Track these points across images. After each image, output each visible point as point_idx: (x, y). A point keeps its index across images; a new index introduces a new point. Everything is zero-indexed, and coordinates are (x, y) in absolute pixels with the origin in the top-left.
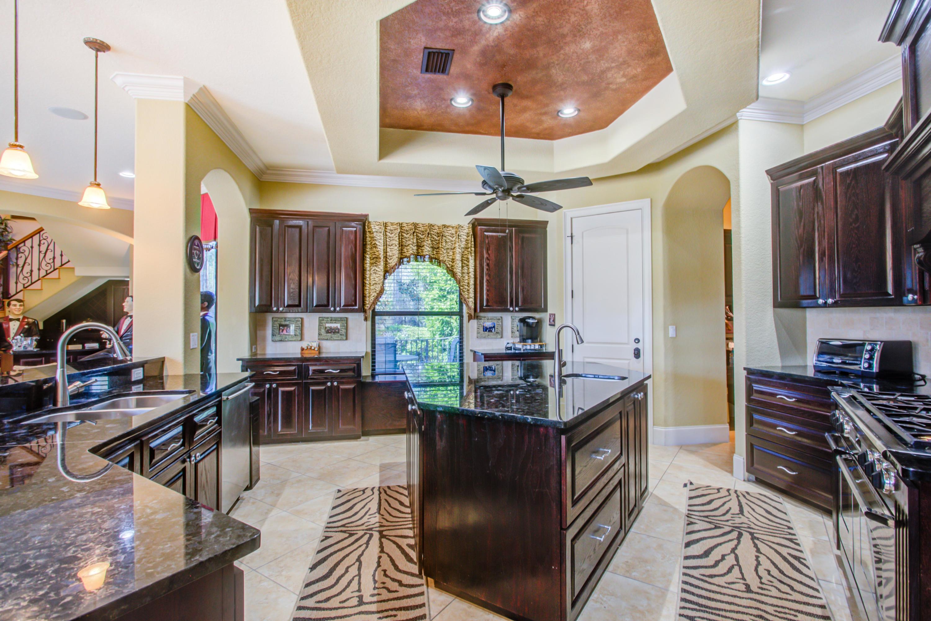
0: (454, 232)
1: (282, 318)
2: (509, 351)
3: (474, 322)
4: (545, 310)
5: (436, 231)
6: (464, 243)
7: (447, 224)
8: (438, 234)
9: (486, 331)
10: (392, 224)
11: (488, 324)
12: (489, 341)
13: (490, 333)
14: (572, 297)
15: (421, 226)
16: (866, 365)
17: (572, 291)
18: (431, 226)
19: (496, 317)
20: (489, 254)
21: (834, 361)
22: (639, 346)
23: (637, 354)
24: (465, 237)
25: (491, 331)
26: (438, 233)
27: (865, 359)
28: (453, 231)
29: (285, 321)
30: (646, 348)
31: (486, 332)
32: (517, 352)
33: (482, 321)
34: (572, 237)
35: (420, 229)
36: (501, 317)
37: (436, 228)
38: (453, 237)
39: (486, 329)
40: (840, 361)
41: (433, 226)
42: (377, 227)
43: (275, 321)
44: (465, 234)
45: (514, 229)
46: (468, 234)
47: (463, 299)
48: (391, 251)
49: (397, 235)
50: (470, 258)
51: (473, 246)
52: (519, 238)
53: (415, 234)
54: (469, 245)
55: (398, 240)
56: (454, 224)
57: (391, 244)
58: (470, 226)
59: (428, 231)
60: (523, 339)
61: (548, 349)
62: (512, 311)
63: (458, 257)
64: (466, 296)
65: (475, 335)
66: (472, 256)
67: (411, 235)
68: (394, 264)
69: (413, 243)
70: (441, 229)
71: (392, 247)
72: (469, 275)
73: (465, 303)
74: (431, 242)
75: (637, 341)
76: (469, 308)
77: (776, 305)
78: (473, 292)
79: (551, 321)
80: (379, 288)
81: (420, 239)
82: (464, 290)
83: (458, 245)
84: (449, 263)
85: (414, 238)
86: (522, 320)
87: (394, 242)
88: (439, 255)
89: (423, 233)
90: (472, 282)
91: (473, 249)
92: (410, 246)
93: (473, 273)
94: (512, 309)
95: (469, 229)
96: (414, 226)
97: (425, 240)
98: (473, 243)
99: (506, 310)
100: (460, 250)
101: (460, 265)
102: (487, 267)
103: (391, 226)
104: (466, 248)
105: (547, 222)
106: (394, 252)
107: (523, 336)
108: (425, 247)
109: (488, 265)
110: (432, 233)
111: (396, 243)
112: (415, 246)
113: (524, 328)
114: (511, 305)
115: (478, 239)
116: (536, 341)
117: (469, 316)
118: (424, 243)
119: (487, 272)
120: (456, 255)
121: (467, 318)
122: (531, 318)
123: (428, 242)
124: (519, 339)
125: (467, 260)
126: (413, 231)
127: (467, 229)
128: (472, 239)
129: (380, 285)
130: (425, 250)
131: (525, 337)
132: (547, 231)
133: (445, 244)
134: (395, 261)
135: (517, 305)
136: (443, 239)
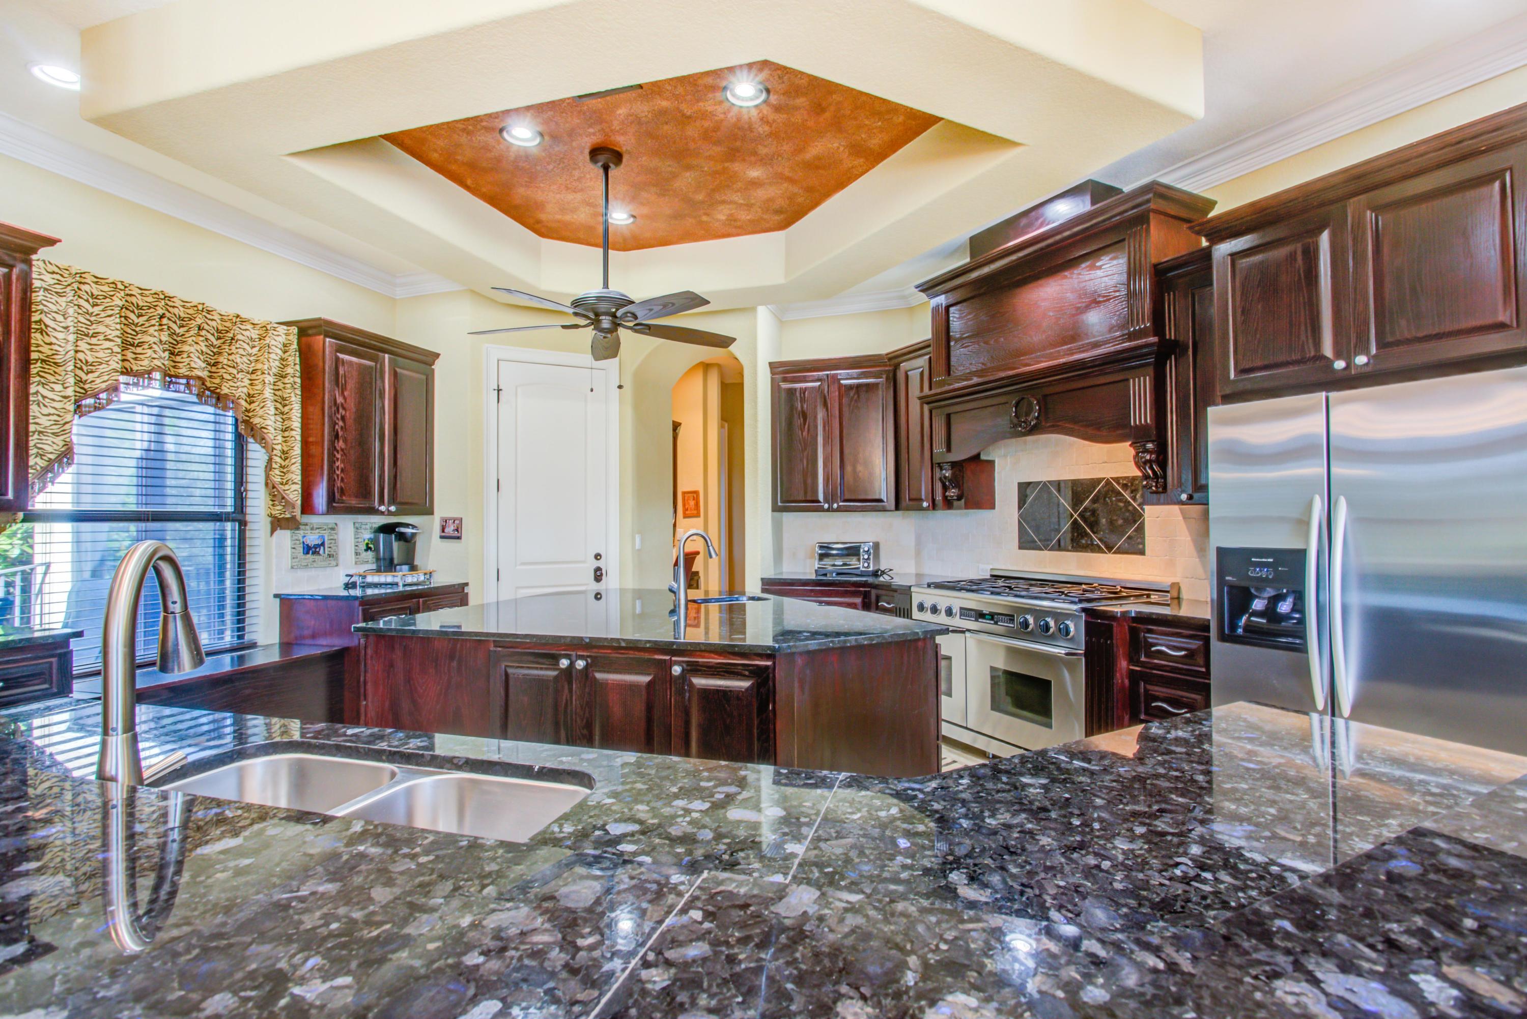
2: (352, 592)
3: (284, 536)
4: (430, 512)
5: (214, 324)
6: (277, 363)
7: (244, 315)
8: (220, 334)
9: (308, 553)
10: (98, 280)
11: (313, 539)
12: (312, 573)
13: (316, 557)
14: (498, 490)
15: (178, 303)
16: (865, 564)
17: (498, 480)
18: (203, 310)
19: (327, 524)
20: (345, 398)
21: (835, 563)
22: (601, 563)
23: (598, 575)
24: (280, 352)
25: (318, 553)
26: (218, 331)
27: (863, 558)
28: (254, 334)
30: (610, 565)
31: (309, 556)
32: (370, 592)
33: (301, 532)
34: (499, 390)
35: (176, 311)
36: (335, 524)
37: (217, 317)
38: (253, 346)
39: (308, 549)
40: (842, 563)
41: (209, 312)
42: (48, 278)
44: (280, 346)
45: (387, 356)
46: (285, 345)
47: (270, 486)
48: (91, 350)
49: (110, 312)
50: (293, 399)
51: (298, 374)
52: (395, 375)
53: (165, 321)
54: (289, 370)
55: (118, 327)
56: (259, 317)
57: (91, 332)
58: (294, 330)
59: (199, 321)
60: (389, 565)
61: (441, 580)
62: (382, 513)
63: (268, 393)
64: (277, 479)
65: (287, 561)
66: (296, 395)
67: (153, 322)
68: (104, 386)
69: (161, 341)
70: (228, 324)
71: (94, 341)
72: (286, 434)
73: (275, 493)
74: (204, 349)
75: (598, 557)
76: (288, 504)
77: (776, 509)
78: (299, 472)
79: (450, 530)
80: (55, 447)
81: (173, 334)
82: (274, 466)
83: (266, 367)
84: (243, 403)
85: (161, 330)
86: (387, 529)
87: (101, 329)
88: (217, 381)
89: (183, 321)
90: (297, 450)
91: (298, 380)
92: (146, 346)
93: (299, 430)
94: (383, 508)
95: (291, 337)
96: (159, 300)
97: (190, 340)
98: (298, 367)
99: (372, 511)
100: (270, 379)
101: (273, 411)
102: (341, 423)
103: (94, 285)
104: (281, 376)
105: (437, 355)
106: (101, 354)
107: (392, 560)
108: (185, 355)
109: (343, 418)
110: (206, 327)
111: (109, 332)
112: (164, 351)
113: (395, 545)
114: (381, 502)
115: (324, 362)
116: (413, 568)
117: (272, 523)
118: (186, 348)
119: (340, 433)
120: (259, 387)
121: (269, 527)
122: (407, 525)
123: (198, 347)
124: (374, 567)
125: (283, 401)
126: (161, 312)
127: (287, 335)
128: (294, 359)
129: (62, 438)
130: (193, 365)
131: (396, 562)
132: (433, 370)
133: (239, 360)
134: (106, 378)
135: (393, 501)
136: (233, 348)
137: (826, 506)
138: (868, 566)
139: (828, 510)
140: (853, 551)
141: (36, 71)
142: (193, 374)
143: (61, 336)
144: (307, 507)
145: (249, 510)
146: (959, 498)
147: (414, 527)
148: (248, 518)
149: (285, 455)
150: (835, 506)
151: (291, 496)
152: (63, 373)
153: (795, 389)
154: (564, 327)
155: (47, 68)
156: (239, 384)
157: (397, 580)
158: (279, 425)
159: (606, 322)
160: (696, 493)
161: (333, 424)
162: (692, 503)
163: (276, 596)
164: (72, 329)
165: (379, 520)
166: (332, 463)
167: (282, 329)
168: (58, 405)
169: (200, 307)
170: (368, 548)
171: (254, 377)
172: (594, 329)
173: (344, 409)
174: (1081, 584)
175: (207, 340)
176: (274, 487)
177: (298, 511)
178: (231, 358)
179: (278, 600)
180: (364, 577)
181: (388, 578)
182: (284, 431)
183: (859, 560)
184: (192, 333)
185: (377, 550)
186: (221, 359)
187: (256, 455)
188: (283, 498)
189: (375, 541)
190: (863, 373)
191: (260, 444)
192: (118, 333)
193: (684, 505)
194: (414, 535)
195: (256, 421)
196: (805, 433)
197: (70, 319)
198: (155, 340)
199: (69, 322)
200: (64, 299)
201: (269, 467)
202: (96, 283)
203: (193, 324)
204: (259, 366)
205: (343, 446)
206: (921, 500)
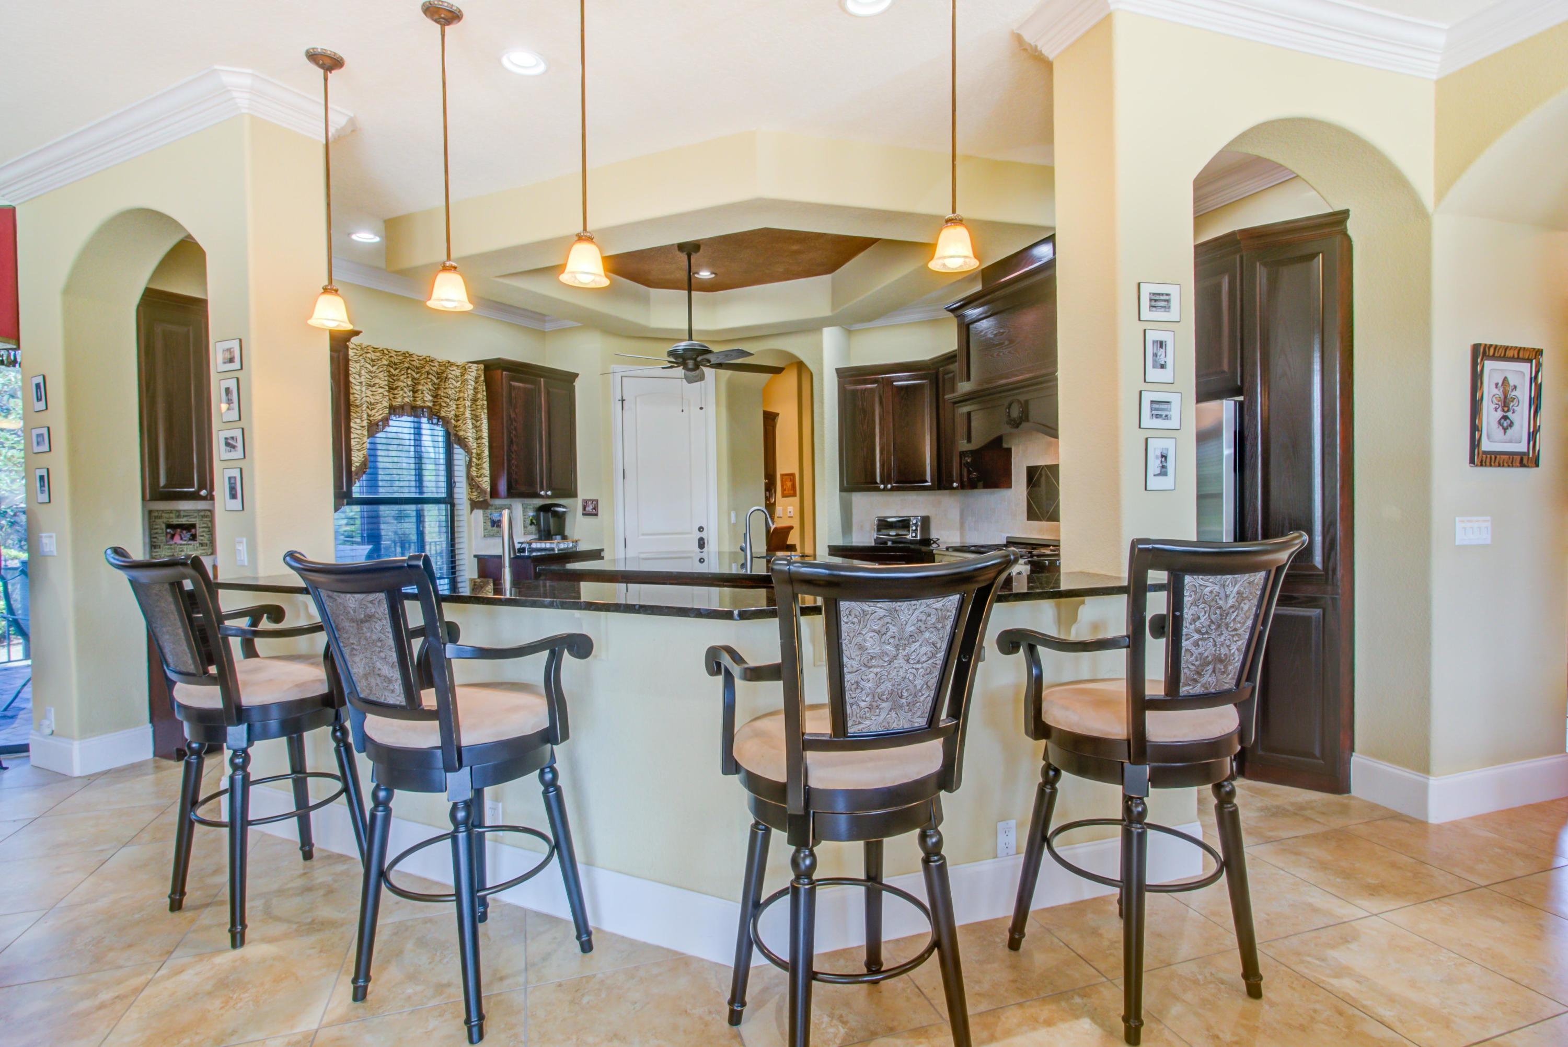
0: (458, 374)
1: (171, 512)
2: (523, 555)
3: (479, 513)
4: (573, 494)
5: (435, 369)
6: (472, 392)
7: (452, 361)
8: (439, 375)
9: (493, 526)
10: (375, 350)
11: (497, 516)
12: (497, 540)
14: (624, 478)
15: (415, 358)
16: (914, 535)
17: (624, 470)
18: (429, 361)
19: (505, 505)
20: (516, 414)
21: (891, 534)
22: (703, 535)
23: (702, 544)
24: (473, 383)
26: (438, 373)
27: (912, 530)
28: (458, 372)
29: (179, 517)
30: (711, 536)
31: (495, 528)
32: (534, 554)
33: (489, 511)
34: (623, 400)
36: (511, 505)
37: (436, 364)
38: (458, 381)
39: (494, 523)
40: (894, 534)
41: (432, 361)
43: (156, 517)
44: (473, 379)
45: (542, 379)
46: (476, 378)
47: (470, 479)
48: (372, 395)
49: (381, 369)
50: (483, 416)
51: (485, 398)
52: (548, 393)
53: (409, 371)
54: (479, 396)
55: (386, 378)
56: (461, 361)
57: (372, 383)
58: (482, 366)
59: (427, 368)
60: (546, 535)
61: (583, 547)
62: (542, 497)
63: (468, 414)
64: (474, 474)
65: (481, 532)
66: (484, 413)
67: (403, 372)
68: (380, 417)
69: (408, 385)
70: (443, 368)
71: (374, 389)
72: (479, 441)
73: (473, 484)
74: (431, 387)
75: (701, 529)
76: (482, 492)
77: (843, 489)
78: (488, 468)
79: (589, 509)
80: (359, 459)
81: (413, 379)
82: (473, 465)
83: (466, 395)
84: (453, 421)
85: (408, 377)
86: (545, 509)
87: (377, 381)
88: (437, 407)
89: (418, 369)
90: (486, 453)
91: (485, 403)
92: (399, 389)
93: (487, 438)
94: (542, 493)
95: (480, 372)
96: (406, 357)
97: (422, 382)
98: (485, 393)
99: (537, 495)
100: (468, 403)
101: (471, 426)
102: (514, 432)
103: (372, 353)
104: (474, 400)
105: (576, 375)
106: (377, 397)
107: (549, 532)
108: (420, 392)
109: (516, 429)
110: (431, 372)
111: (381, 382)
112: (410, 391)
113: (552, 521)
114: (542, 489)
115: (502, 389)
116: (564, 538)
117: (471, 505)
118: (420, 387)
119: (514, 440)
120: (462, 410)
121: (469, 507)
122: (559, 505)
123: (427, 386)
124: (536, 537)
125: (476, 418)
126: (407, 365)
127: (477, 370)
128: (482, 388)
129: (362, 452)
130: (426, 399)
131: (552, 532)
132: (574, 386)
133: (450, 393)
134: (381, 412)
135: (549, 488)
136: (447, 384)
137: (882, 486)
138: (916, 536)
139: (885, 489)
140: (904, 524)
141: (354, 237)
142: (426, 405)
143: (358, 388)
144: (494, 493)
145: (456, 496)
146: (979, 479)
147: (564, 507)
148: (456, 501)
149: (479, 457)
150: (889, 486)
151: (484, 486)
152: (360, 412)
153: (857, 390)
154: (663, 368)
155: (358, 235)
156: (451, 409)
157: (553, 546)
158: (474, 435)
159: (691, 364)
160: (793, 475)
161: (509, 432)
162: (789, 484)
163: (475, 556)
164: (364, 383)
165: (539, 502)
166: (509, 461)
167: (474, 366)
168: (359, 432)
169: (428, 359)
170: (532, 523)
171: (458, 402)
172: (683, 369)
173: (515, 421)
174: (1049, 546)
175: (432, 380)
176: (472, 479)
177: (488, 496)
178: (445, 391)
179: (476, 559)
180: (530, 544)
181: (548, 545)
182: (477, 439)
183: (909, 531)
184: (423, 377)
185: (538, 524)
186: (440, 392)
187: (460, 456)
188: (479, 487)
189: (537, 517)
190: (910, 376)
191: (464, 450)
192: (386, 383)
193: (782, 486)
194: (565, 512)
195: (461, 433)
196: (865, 426)
197: (363, 377)
198: (405, 384)
199: (363, 379)
200: (358, 364)
201: (469, 466)
202: (374, 352)
203: (424, 370)
204: (462, 395)
205: (516, 449)
206: (953, 482)
